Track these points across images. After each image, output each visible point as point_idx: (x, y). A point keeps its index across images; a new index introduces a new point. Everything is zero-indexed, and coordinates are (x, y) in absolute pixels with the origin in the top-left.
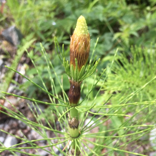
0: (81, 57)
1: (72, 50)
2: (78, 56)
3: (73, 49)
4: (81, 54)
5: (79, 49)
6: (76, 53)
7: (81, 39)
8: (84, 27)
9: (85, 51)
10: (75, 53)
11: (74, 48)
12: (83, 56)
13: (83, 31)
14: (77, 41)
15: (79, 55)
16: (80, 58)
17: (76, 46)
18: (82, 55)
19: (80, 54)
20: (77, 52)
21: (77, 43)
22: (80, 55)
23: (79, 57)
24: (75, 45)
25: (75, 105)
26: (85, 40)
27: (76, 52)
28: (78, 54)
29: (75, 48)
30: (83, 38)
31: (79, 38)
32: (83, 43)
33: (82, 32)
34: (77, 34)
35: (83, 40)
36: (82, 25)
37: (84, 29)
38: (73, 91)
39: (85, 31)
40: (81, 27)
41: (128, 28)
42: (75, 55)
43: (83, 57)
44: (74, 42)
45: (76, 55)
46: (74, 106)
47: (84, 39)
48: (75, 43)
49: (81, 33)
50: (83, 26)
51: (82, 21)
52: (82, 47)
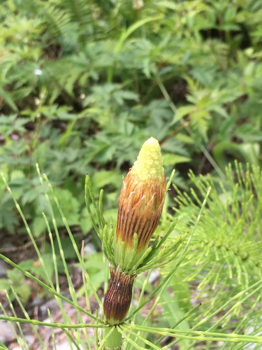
0: (143, 224)
1: (124, 208)
2: (138, 223)
3: (128, 208)
4: (145, 220)
5: (142, 209)
6: (135, 216)
7: (147, 189)
8: (155, 162)
9: (154, 213)
10: (130, 216)
11: (129, 205)
12: (148, 222)
13: (153, 171)
14: (139, 192)
15: (139, 221)
16: (142, 227)
17: (135, 203)
18: (147, 220)
19: (142, 219)
20: (135, 214)
21: (138, 196)
22: (141, 222)
23: (140, 226)
24: (133, 199)
25: (118, 322)
26: (156, 191)
27: (133, 215)
28: (137, 219)
29: (132, 207)
30: (153, 185)
31: (144, 186)
32: (153, 198)
33: (151, 173)
34: (140, 176)
35: (152, 191)
36: (152, 158)
37: (156, 166)
38: (116, 293)
39: (157, 170)
40: (150, 162)
41: (207, 98)
42: (130, 220)
43: (147, 224)
44: (131, 194)
45: (134, 221)
46: (116, 325)
47: (154, 188)
48: (134, 194)
49: (149, 175)
50: (154, 160)
51: (154, 150)
52: (148, 204)
